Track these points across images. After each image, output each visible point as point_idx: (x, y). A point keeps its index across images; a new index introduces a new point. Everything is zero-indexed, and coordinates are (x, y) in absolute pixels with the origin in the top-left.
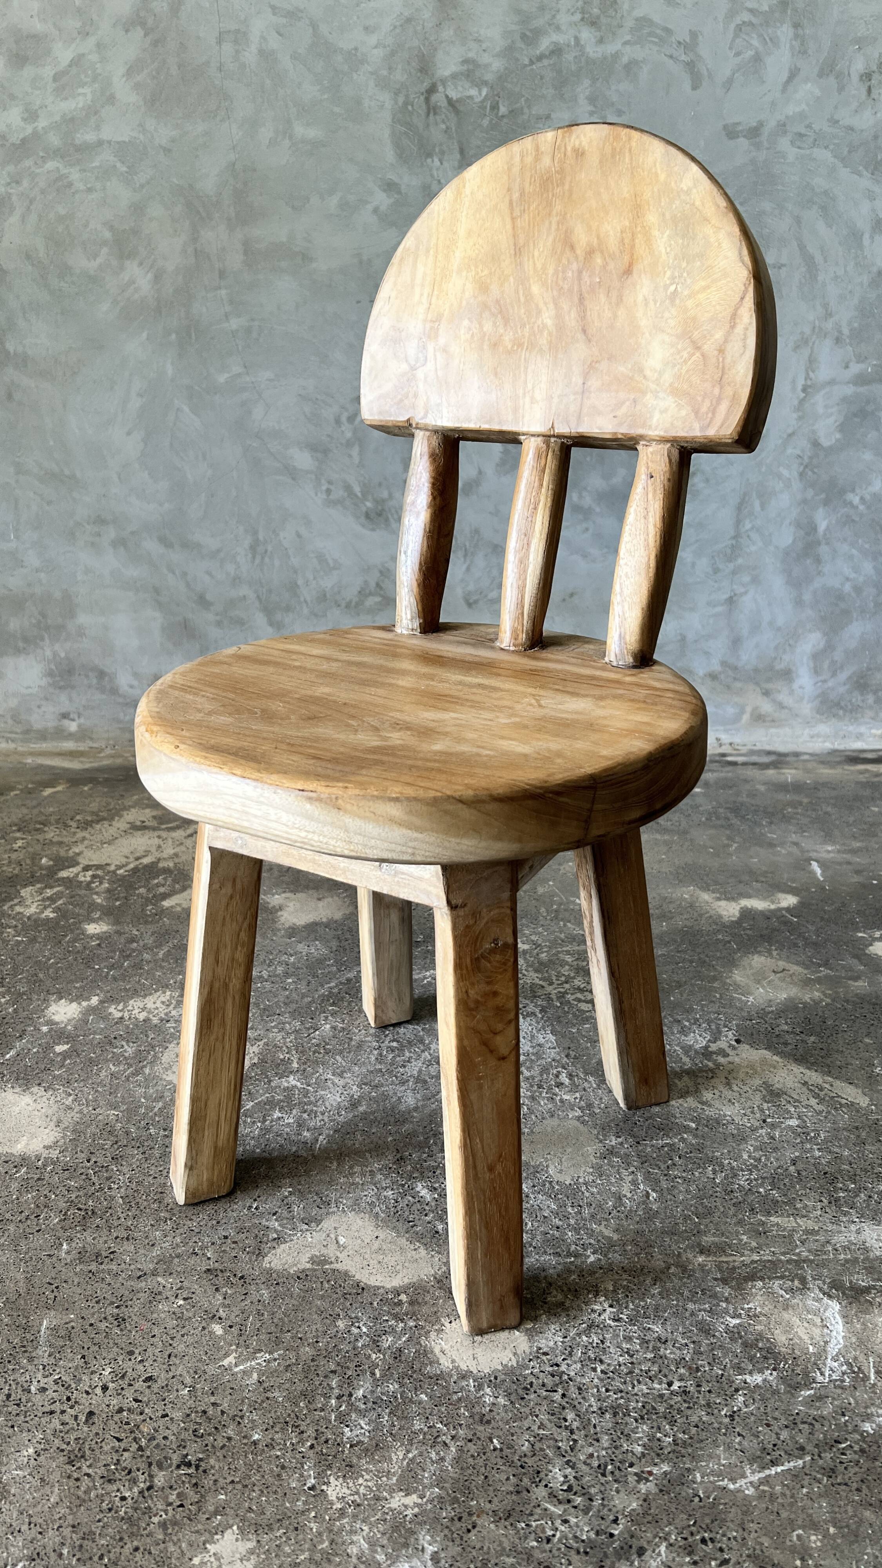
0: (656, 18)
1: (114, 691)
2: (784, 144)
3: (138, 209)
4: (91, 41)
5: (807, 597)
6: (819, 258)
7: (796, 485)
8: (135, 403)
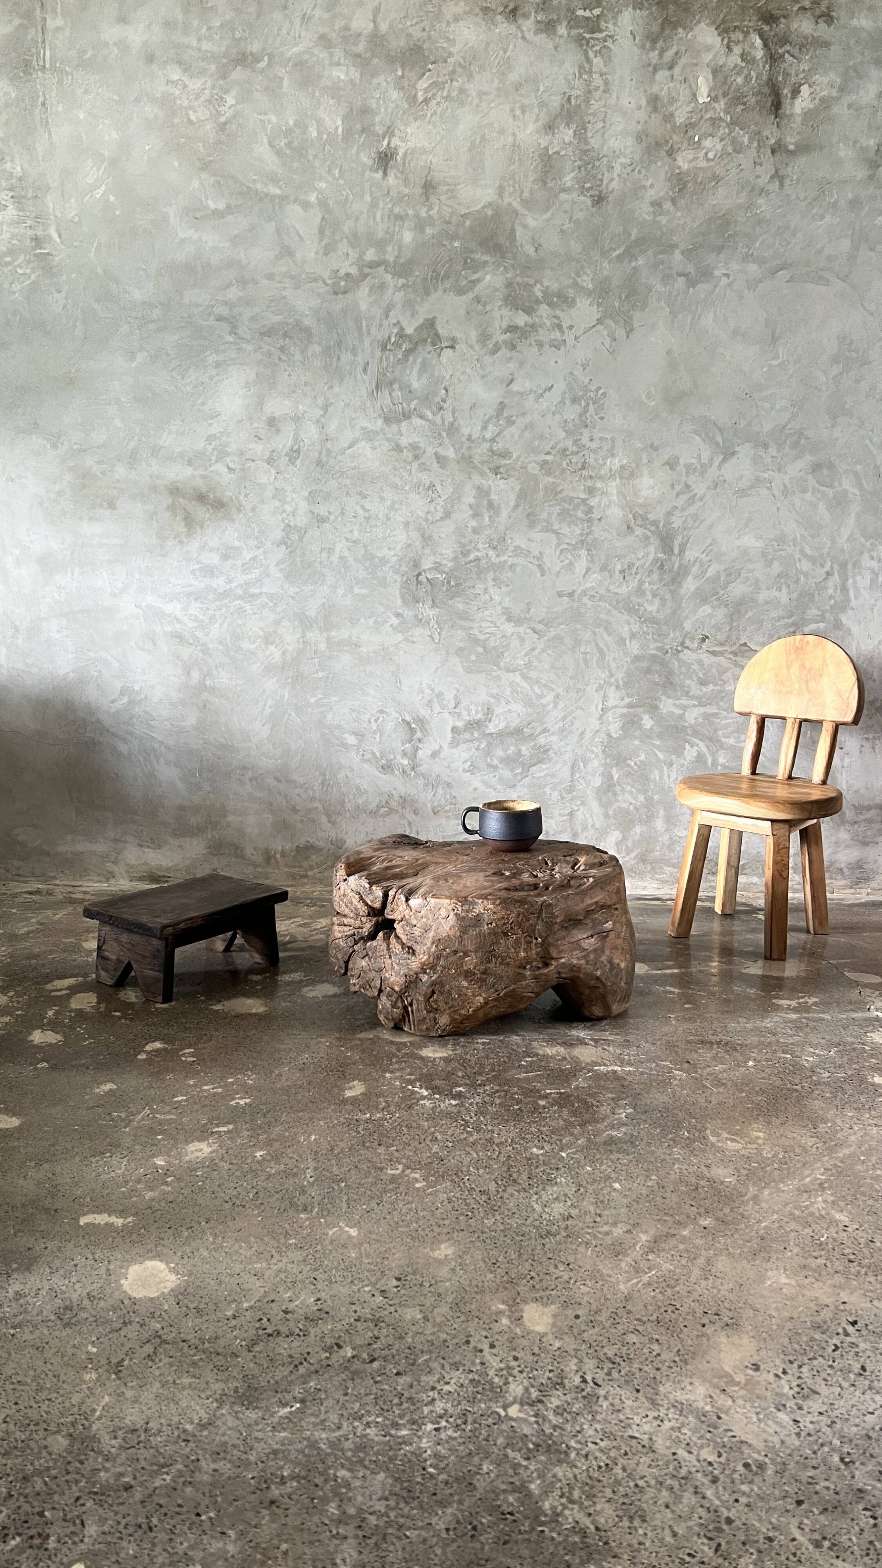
0: (523, 547)
1: (243, 857)
2: (585, 600)
3: (277, 622)
4: (261, 550)
5: (611, 812)
6: (605, 650)
7: (601, 756)
8: (268, 711)
